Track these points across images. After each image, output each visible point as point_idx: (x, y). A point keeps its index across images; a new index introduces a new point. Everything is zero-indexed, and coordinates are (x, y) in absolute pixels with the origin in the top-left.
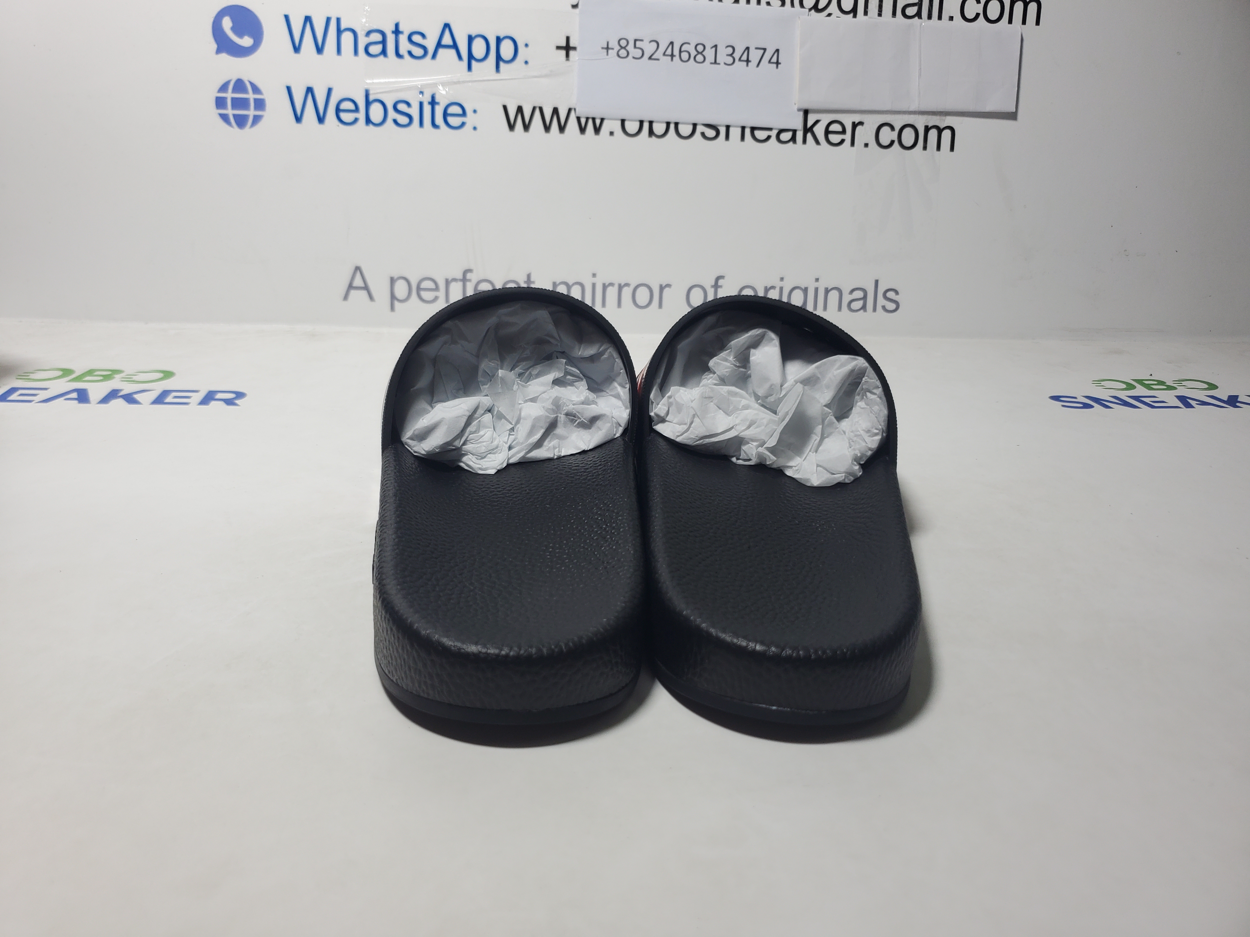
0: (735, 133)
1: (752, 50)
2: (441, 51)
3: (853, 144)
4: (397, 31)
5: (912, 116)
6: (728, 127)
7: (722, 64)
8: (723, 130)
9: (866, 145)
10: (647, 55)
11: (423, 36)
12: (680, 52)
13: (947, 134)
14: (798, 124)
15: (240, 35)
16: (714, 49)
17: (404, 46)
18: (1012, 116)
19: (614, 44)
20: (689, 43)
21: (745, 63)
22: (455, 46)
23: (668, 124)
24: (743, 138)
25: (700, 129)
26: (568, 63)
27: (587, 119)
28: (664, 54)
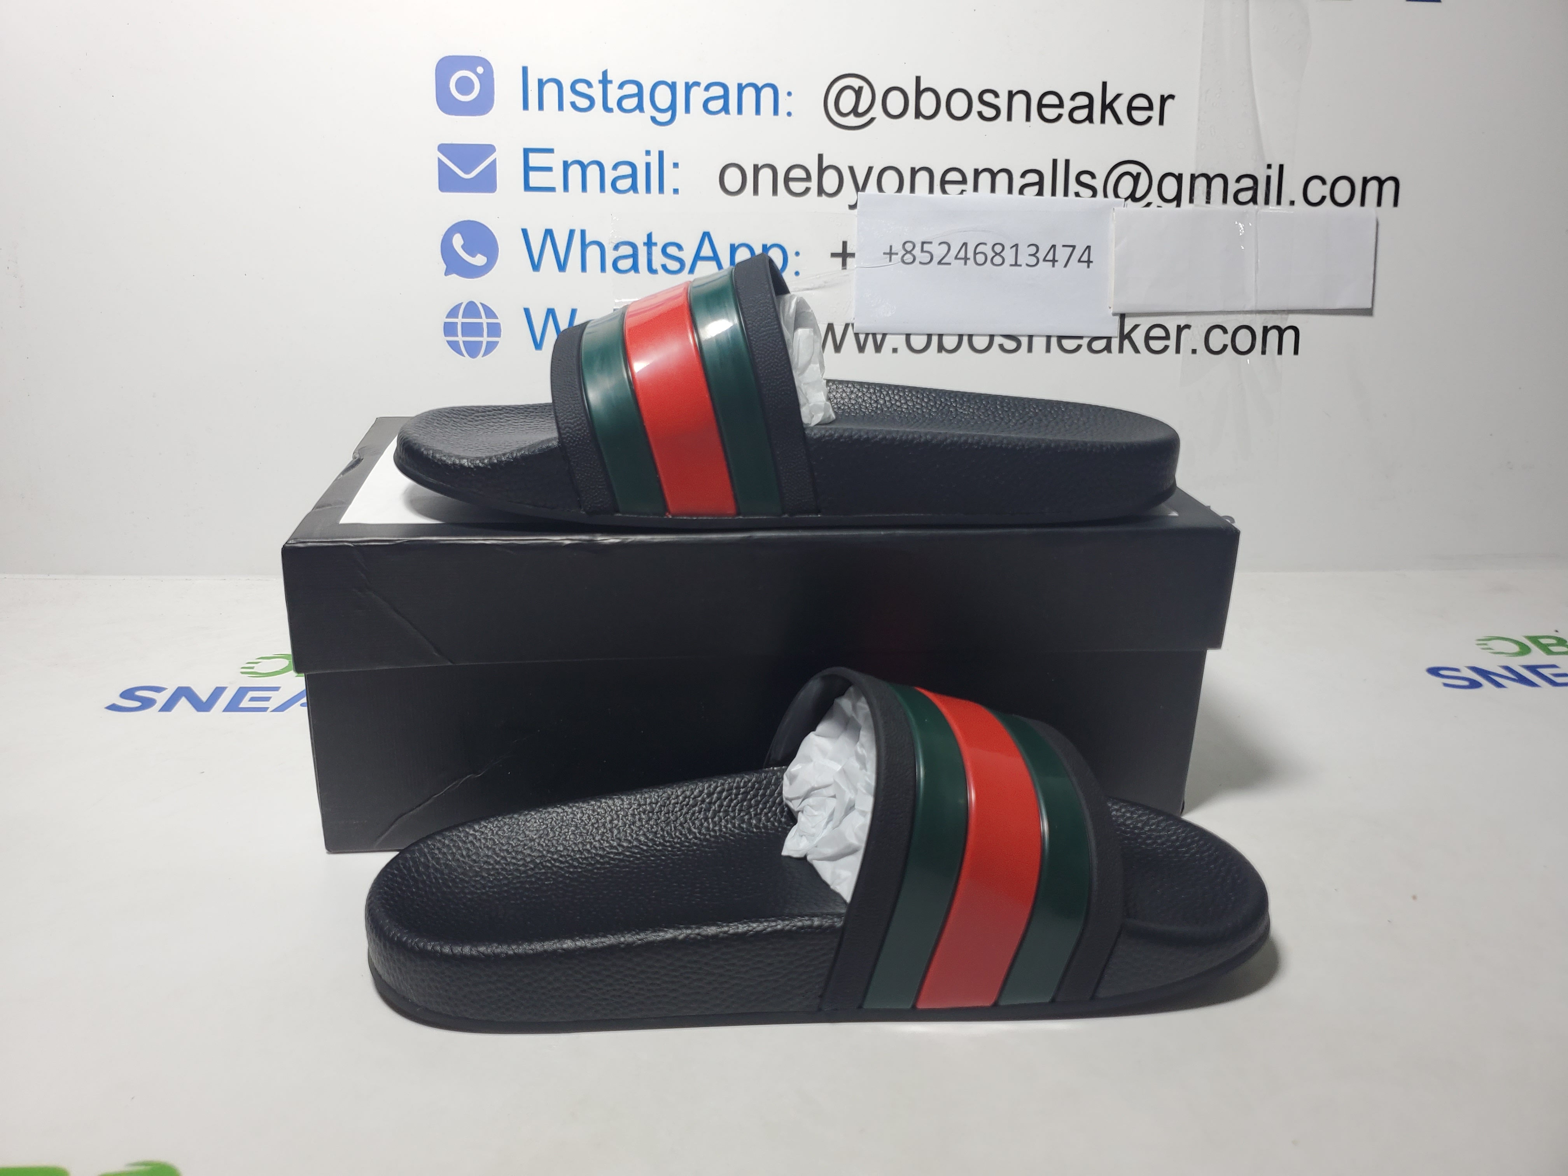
0: (1039, 343)
1: (1059, 249)
2: (700, 264)
3: (1178, 351)
4: (649, 243)
5: (1249, 316)
6: (1031, 337)
7: (1024, 265)
8: (1024, 341)
9: (1194, 351)
10: (936, 260)
11: (680, 247)
12: (975, 254)
13: (1289, 336)
14: (1113, 330)
15: (473, 255)
16: (1015, 248)
17: (658, 259)
18: (1368, 312)
19: (898, 248)
20: (985, 244)
21: (1051, 263)
22: (715, 258)
23: (961, 337)
24: (1048, 350)
25: (998, 340)
26: (845, 272)
27: (867, 335)
28: (956, 258)
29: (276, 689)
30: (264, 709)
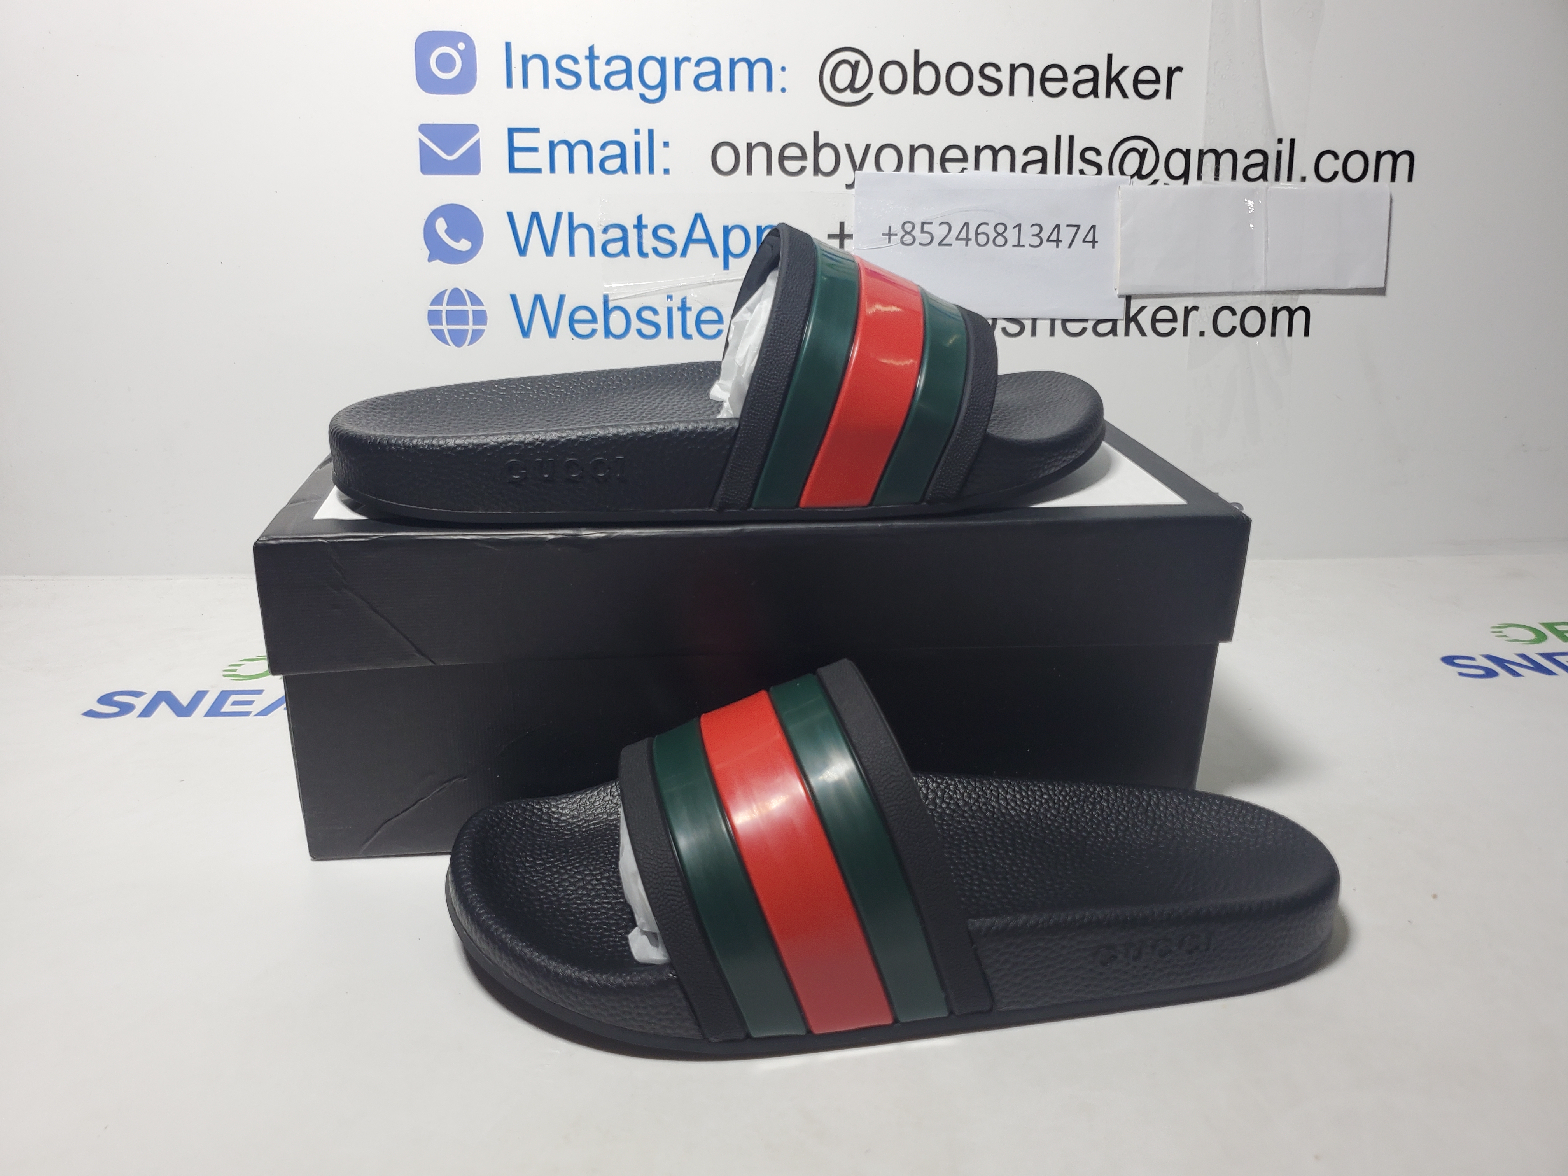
0: (1043, 327)
1: (1063, 228)
2: (692, 246)
3: (1185, 333)
4: (640, 226)
5: (1258, 296)
6: (1034, 321)
7: (1027, 246)
8: (1028, 324)
9: (1202, 334)
10: (936, 241)
11: (671, 230)
12: (977, 234)
13: (1300, 316)
14: (1119, 313)
15: (457, 240)
16: (1017, 228)
17: (649, 242)
18: (1381, 292)
19: (897, 228)
20: (987, 224)
21: (1055, 244)
22: (708, 240)
24: (1052, 333)
25: (1001, 324)
28: (957, 239)
29: (260, 692)
30: (247, 714)
